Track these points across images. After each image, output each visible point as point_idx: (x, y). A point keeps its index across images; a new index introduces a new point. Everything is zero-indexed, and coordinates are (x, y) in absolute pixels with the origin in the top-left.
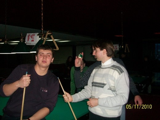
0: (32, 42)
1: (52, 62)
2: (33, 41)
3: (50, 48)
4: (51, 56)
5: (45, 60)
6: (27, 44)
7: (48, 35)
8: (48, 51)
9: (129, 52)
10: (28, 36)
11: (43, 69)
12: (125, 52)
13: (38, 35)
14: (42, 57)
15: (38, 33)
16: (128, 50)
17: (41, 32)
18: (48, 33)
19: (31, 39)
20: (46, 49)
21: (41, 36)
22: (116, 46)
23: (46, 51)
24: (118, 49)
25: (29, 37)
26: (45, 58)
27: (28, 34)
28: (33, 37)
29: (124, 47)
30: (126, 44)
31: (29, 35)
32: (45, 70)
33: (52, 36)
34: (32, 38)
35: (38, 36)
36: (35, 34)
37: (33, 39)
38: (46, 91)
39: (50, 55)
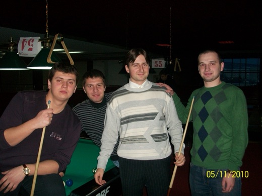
0: (30, 52)
1: (74, 92)
2: (31, 49)
3: (74, 71)
4: (74, 84)
5: (64, 89)
6: (20, 56)
7: (57, 40)
8: (70, 75)
9: (180, 70)
10: (23, 42)
11: (58, 103)
12: (175, 70)
13: (40, 40)
14: (59, 84)
15: (40, 38)
16: (180, 68)
17: (46, 36)
18: (57, 38)
19: (27, 47)
20: (66, 71)
21: (46, 43)
22: (160, 62)
23: (67, 74)
24: (163, 67)
25: (25, 43)
26: (65, 86)
27: (22, 39)
28: (31, 43)
29: (174, 62)
30: (177, 59)
31: (24, 40)
32: (62, 104)
33: (63, 43)
34: (29, 45)
35: (40, 43)
36: (34, 38)
37: (31, 47)
38: (60, 139)
39: (73, 81)
